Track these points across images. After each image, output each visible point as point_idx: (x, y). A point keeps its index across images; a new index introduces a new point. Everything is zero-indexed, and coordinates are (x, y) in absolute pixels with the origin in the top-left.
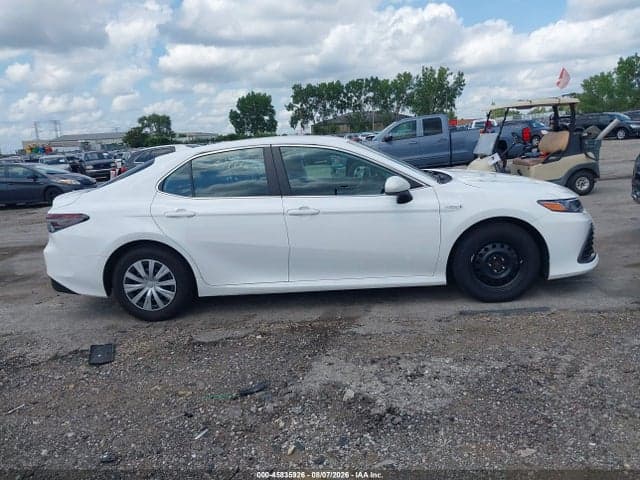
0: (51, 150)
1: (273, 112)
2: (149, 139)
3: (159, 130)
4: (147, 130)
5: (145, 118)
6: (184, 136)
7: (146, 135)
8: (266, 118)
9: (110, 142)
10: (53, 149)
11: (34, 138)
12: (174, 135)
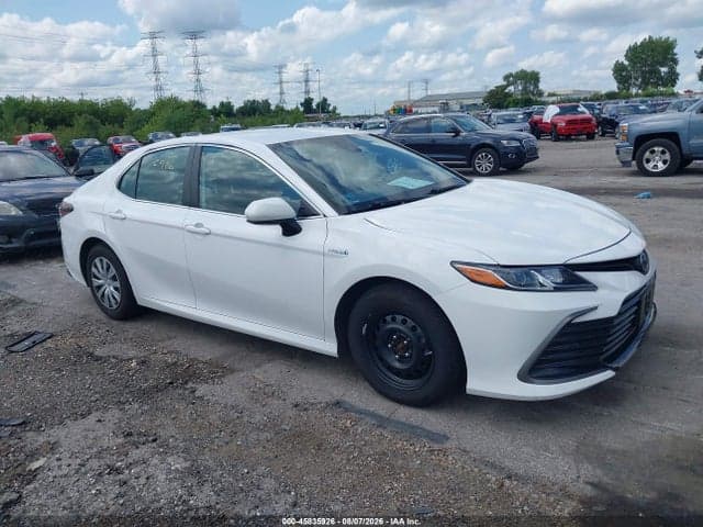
0: (411, 111)
1: (675, 62)
2: (511, 99)
3: (525, 89)
4: (512, 88)
5: (511, 75)
6: (553, 95)
7: (509, 95)
8: (664, 70)
9: (470, 102)
10: (414, 110)
11: (406, 99)
12: (541, 94)
